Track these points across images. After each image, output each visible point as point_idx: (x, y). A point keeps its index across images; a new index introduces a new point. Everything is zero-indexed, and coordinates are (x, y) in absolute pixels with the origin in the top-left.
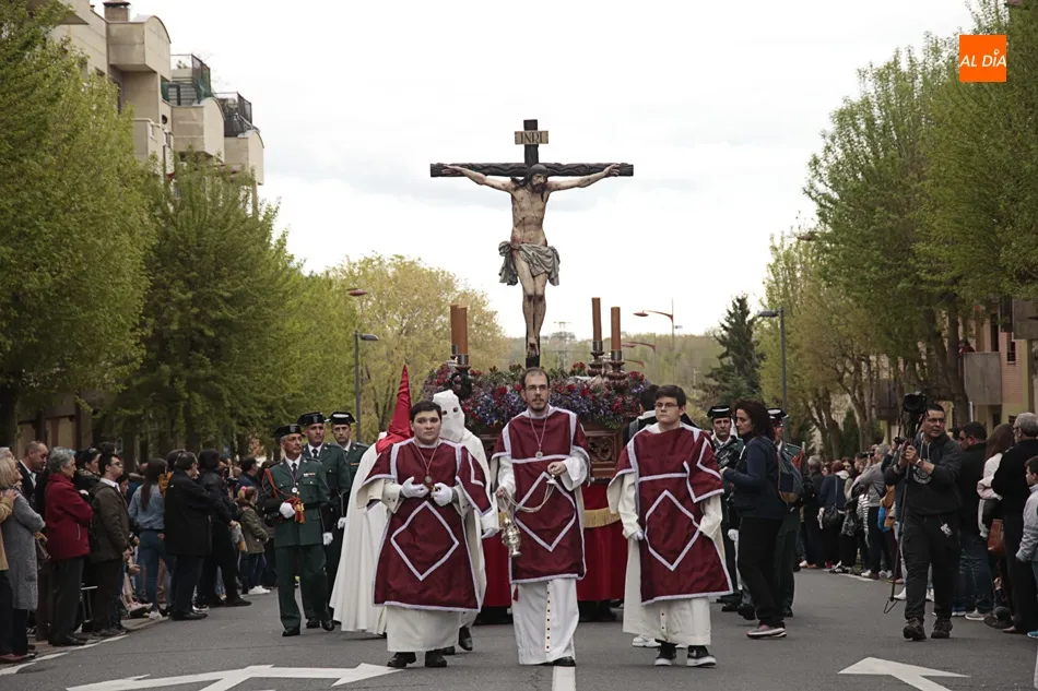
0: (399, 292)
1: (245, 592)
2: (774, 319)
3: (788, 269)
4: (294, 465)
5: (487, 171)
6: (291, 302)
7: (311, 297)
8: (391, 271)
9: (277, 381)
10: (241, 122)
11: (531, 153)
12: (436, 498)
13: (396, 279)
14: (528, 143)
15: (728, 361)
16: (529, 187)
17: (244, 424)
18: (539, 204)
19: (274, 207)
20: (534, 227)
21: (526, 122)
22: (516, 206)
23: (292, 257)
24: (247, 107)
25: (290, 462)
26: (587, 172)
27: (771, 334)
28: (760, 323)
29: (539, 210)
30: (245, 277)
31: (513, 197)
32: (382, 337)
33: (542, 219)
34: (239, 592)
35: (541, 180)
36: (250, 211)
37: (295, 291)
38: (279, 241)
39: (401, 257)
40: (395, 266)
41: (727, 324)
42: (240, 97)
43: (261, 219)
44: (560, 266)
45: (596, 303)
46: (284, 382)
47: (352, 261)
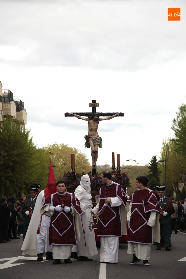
0: (62, 153)
1: (19, 235)
2: (163, 162)
3: (167, 149)
4: (33, 200)
5: (81, 115)
6: (33, 156)
7: (39, 155)
8: (60, 148)
9: (29, 177)
10: (21, 107)
11: (94, 109)
12: (65, 210)
13: (61, 150)
14: (93, 107)
15: (151, 173)
16: (93, 120)
17: (20, 189)
18: (96, 124)
19: (29, 130)
20: (95, 131)
21: (92, 100)
22: (90, 125)
23: (34, 144)
24: (23, 104)
25: (32, 199)
26: (110, 115)
27: (162, 166)
28: (159, 163)
29: (96, 126)
30: (21, 149)
31: (89, 123)
32: (58, 166)
33: (97, 129)
34: (17, 235)
35: (97, 117)
36: (23, 131)
37: (34, 153)
38: (30, 140)
39: (63, 144)
40: (62, 146)
41: (151, 163)
42: (21, 101)
43: (25, 133)
44: (102, 143)
45: (113, 154)
46: (31, 177)
47: (50, 145)
